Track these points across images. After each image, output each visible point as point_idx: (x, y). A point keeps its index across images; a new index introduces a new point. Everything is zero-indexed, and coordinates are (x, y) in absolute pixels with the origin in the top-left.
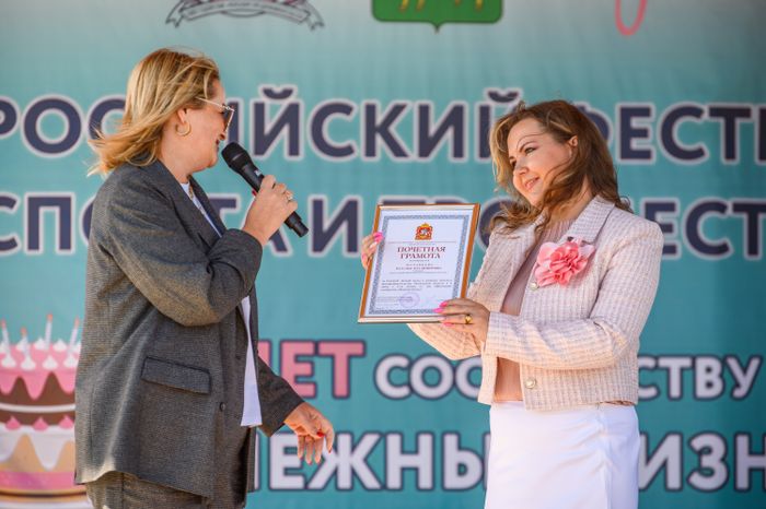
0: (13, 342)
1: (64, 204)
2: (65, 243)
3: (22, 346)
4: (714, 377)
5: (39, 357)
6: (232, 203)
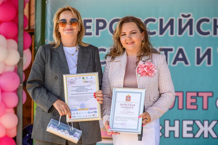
6: (171, 50)
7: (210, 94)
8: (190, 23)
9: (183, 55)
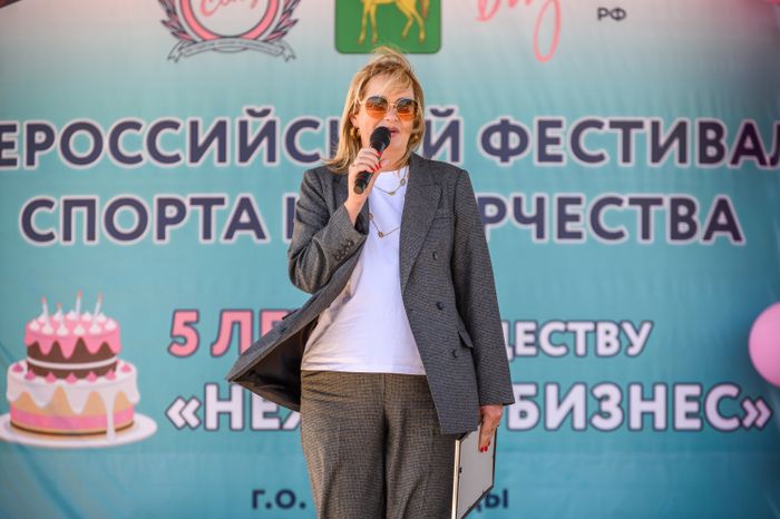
0: (52, 313)
1: (90, 204)
2: (91, 236)
3: (58, 316)
4: (612, 338)
5: (71, 325)
6: (220, 201)
8: (269, 130)
9: (252, 214)
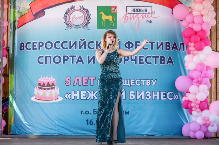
0: (43, 77)
1: (50, 57)
2: (50, 63)
3: (44, 78)
5: (46, 80)
6: (75, 56)
7: (95, 78)
8: (85, 43)
9: (81, 59)
